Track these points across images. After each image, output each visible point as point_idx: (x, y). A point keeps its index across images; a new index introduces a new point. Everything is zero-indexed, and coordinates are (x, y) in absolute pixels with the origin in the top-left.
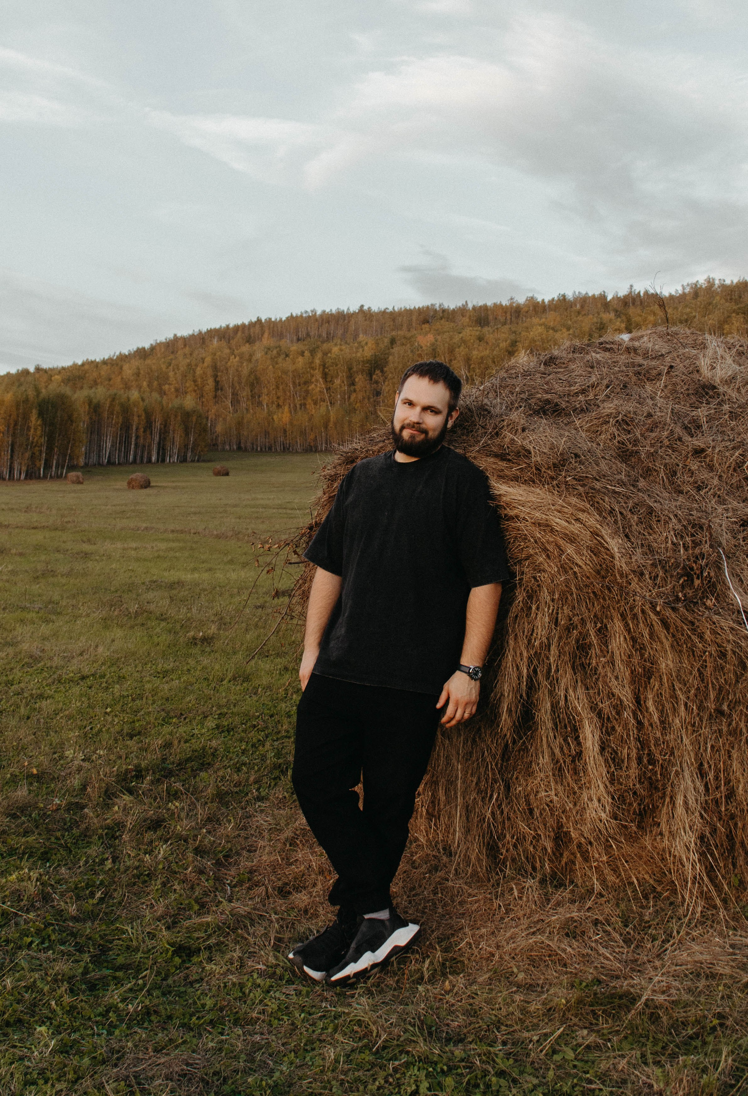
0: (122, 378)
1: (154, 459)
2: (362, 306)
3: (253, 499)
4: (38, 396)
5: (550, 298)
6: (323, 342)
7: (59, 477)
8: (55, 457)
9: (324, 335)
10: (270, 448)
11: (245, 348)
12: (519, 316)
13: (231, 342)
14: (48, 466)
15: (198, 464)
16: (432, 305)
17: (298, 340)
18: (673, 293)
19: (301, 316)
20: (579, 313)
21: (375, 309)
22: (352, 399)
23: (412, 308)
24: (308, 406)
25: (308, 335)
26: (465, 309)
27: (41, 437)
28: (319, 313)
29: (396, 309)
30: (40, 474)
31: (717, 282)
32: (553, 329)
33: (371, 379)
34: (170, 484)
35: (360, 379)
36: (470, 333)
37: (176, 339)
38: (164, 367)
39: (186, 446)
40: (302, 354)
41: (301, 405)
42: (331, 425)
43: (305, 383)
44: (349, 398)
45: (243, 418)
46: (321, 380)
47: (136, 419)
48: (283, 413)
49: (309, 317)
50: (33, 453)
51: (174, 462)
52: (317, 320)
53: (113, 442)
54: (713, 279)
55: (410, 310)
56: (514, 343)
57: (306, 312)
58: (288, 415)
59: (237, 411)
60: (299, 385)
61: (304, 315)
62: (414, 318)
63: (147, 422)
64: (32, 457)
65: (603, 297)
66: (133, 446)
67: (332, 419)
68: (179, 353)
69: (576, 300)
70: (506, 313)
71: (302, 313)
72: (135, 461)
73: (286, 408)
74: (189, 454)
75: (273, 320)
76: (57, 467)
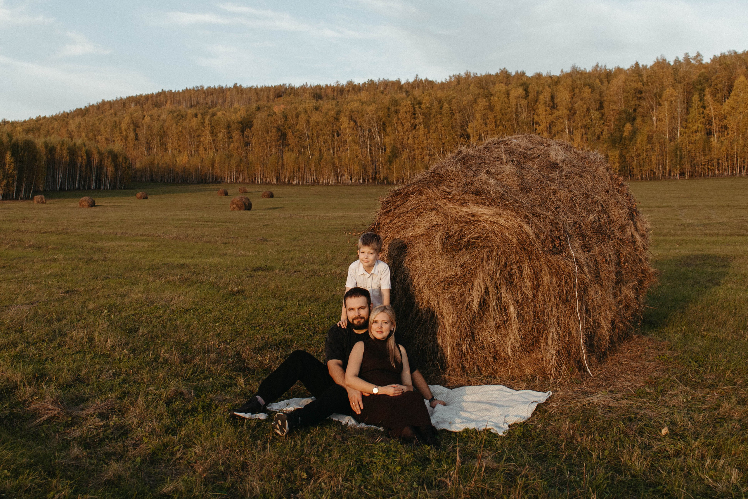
0: (68, 130)
1: (93, 187)
2: (236, 84)
3: (174, 215)
4: (10, 141)
5: (363, 82)
6: (210, 108)
7: (26, 198)
8: (24, 185)
9: (209, 103)
10: (174, 181)
11: (154, 111)
12: (342, 94)
13: (144, 106)
14: (19, 191)
15: (124, 190)
16: (283, 84)
17: (191, 106)
18: (444, 81)
19: (193, 89)
20: (382, 92)
21: (244, 85)
22: (230, 148)
23: (270, 86)
24: (200, 152)
25: (198, 103)
26: (305, 88)
27: (14, 170)
28: (205, 88)
29: (259, 87)
30: (13, 196)
31: (472, 75)
32: (366, 103)
33: (243, 135)
34: (108, 204)
35: (236, 135)
36: (310, 104)
37: (104, 103)
38: (97, 123)
39: (116, 178)
40: (196, 116)
41: (195, 151)
42: (216, 165)
43: (199, 136)
44: (229, 147)
45: (154, 160)
46: (209, 134)
47: (80, 159)
48: (183, 156)
49: (198, 90)
50: (8, 182)
51: (107, 189)
52: (204, 92)
53: (63, 174)
54: (470, 73)
55: (268, 87)
56: (338, 113)
57: (197, 87)
58: (187, 157)
59: (150, 155)
60: (194, 138)
61: (195, 89)
62: (272, 92)
63: (88, 161)
64: (7, 184)
65: (398, 82)
66: (77, 178)
67: (217, 161)
68: (107, 113)
69: (380, 83)
70: (334, 91)
71: (194, 88)
72: (79, 188)
73: (186, 153)
74: (118, 184)
75: (173, 91)
76: (25, 191)
